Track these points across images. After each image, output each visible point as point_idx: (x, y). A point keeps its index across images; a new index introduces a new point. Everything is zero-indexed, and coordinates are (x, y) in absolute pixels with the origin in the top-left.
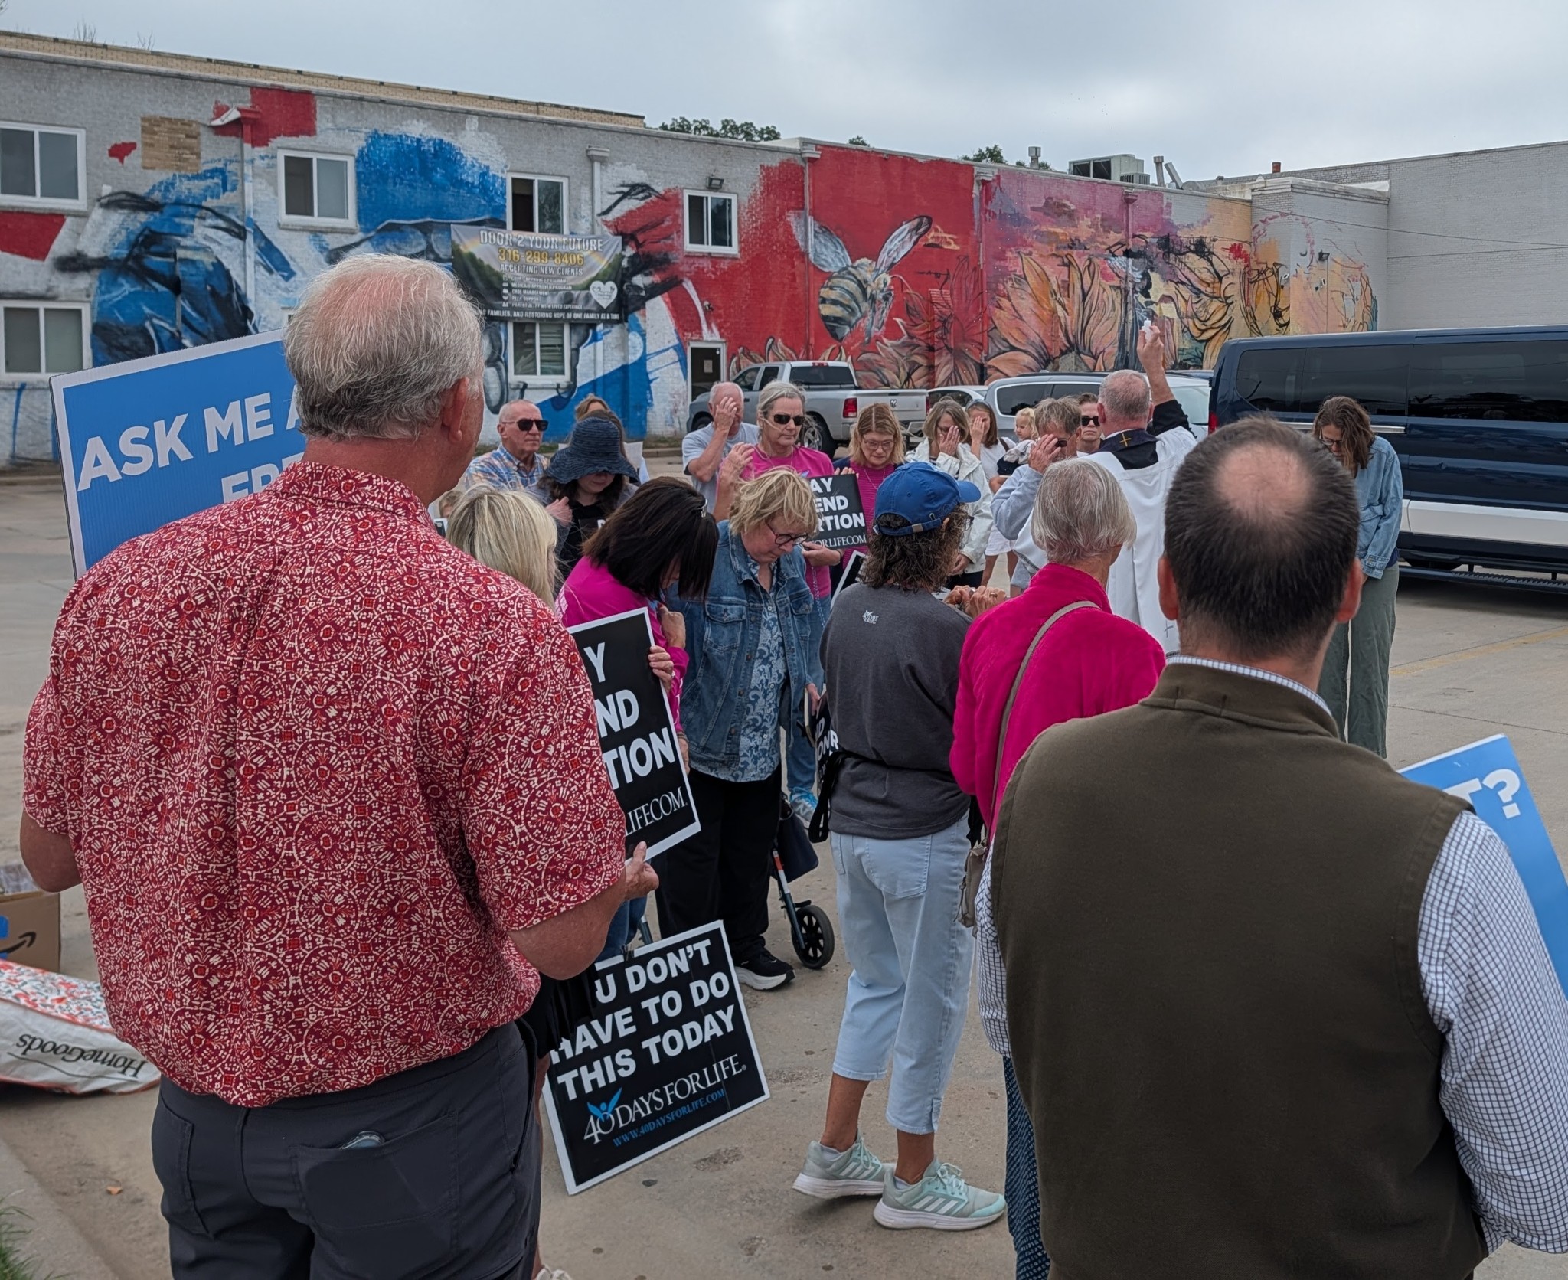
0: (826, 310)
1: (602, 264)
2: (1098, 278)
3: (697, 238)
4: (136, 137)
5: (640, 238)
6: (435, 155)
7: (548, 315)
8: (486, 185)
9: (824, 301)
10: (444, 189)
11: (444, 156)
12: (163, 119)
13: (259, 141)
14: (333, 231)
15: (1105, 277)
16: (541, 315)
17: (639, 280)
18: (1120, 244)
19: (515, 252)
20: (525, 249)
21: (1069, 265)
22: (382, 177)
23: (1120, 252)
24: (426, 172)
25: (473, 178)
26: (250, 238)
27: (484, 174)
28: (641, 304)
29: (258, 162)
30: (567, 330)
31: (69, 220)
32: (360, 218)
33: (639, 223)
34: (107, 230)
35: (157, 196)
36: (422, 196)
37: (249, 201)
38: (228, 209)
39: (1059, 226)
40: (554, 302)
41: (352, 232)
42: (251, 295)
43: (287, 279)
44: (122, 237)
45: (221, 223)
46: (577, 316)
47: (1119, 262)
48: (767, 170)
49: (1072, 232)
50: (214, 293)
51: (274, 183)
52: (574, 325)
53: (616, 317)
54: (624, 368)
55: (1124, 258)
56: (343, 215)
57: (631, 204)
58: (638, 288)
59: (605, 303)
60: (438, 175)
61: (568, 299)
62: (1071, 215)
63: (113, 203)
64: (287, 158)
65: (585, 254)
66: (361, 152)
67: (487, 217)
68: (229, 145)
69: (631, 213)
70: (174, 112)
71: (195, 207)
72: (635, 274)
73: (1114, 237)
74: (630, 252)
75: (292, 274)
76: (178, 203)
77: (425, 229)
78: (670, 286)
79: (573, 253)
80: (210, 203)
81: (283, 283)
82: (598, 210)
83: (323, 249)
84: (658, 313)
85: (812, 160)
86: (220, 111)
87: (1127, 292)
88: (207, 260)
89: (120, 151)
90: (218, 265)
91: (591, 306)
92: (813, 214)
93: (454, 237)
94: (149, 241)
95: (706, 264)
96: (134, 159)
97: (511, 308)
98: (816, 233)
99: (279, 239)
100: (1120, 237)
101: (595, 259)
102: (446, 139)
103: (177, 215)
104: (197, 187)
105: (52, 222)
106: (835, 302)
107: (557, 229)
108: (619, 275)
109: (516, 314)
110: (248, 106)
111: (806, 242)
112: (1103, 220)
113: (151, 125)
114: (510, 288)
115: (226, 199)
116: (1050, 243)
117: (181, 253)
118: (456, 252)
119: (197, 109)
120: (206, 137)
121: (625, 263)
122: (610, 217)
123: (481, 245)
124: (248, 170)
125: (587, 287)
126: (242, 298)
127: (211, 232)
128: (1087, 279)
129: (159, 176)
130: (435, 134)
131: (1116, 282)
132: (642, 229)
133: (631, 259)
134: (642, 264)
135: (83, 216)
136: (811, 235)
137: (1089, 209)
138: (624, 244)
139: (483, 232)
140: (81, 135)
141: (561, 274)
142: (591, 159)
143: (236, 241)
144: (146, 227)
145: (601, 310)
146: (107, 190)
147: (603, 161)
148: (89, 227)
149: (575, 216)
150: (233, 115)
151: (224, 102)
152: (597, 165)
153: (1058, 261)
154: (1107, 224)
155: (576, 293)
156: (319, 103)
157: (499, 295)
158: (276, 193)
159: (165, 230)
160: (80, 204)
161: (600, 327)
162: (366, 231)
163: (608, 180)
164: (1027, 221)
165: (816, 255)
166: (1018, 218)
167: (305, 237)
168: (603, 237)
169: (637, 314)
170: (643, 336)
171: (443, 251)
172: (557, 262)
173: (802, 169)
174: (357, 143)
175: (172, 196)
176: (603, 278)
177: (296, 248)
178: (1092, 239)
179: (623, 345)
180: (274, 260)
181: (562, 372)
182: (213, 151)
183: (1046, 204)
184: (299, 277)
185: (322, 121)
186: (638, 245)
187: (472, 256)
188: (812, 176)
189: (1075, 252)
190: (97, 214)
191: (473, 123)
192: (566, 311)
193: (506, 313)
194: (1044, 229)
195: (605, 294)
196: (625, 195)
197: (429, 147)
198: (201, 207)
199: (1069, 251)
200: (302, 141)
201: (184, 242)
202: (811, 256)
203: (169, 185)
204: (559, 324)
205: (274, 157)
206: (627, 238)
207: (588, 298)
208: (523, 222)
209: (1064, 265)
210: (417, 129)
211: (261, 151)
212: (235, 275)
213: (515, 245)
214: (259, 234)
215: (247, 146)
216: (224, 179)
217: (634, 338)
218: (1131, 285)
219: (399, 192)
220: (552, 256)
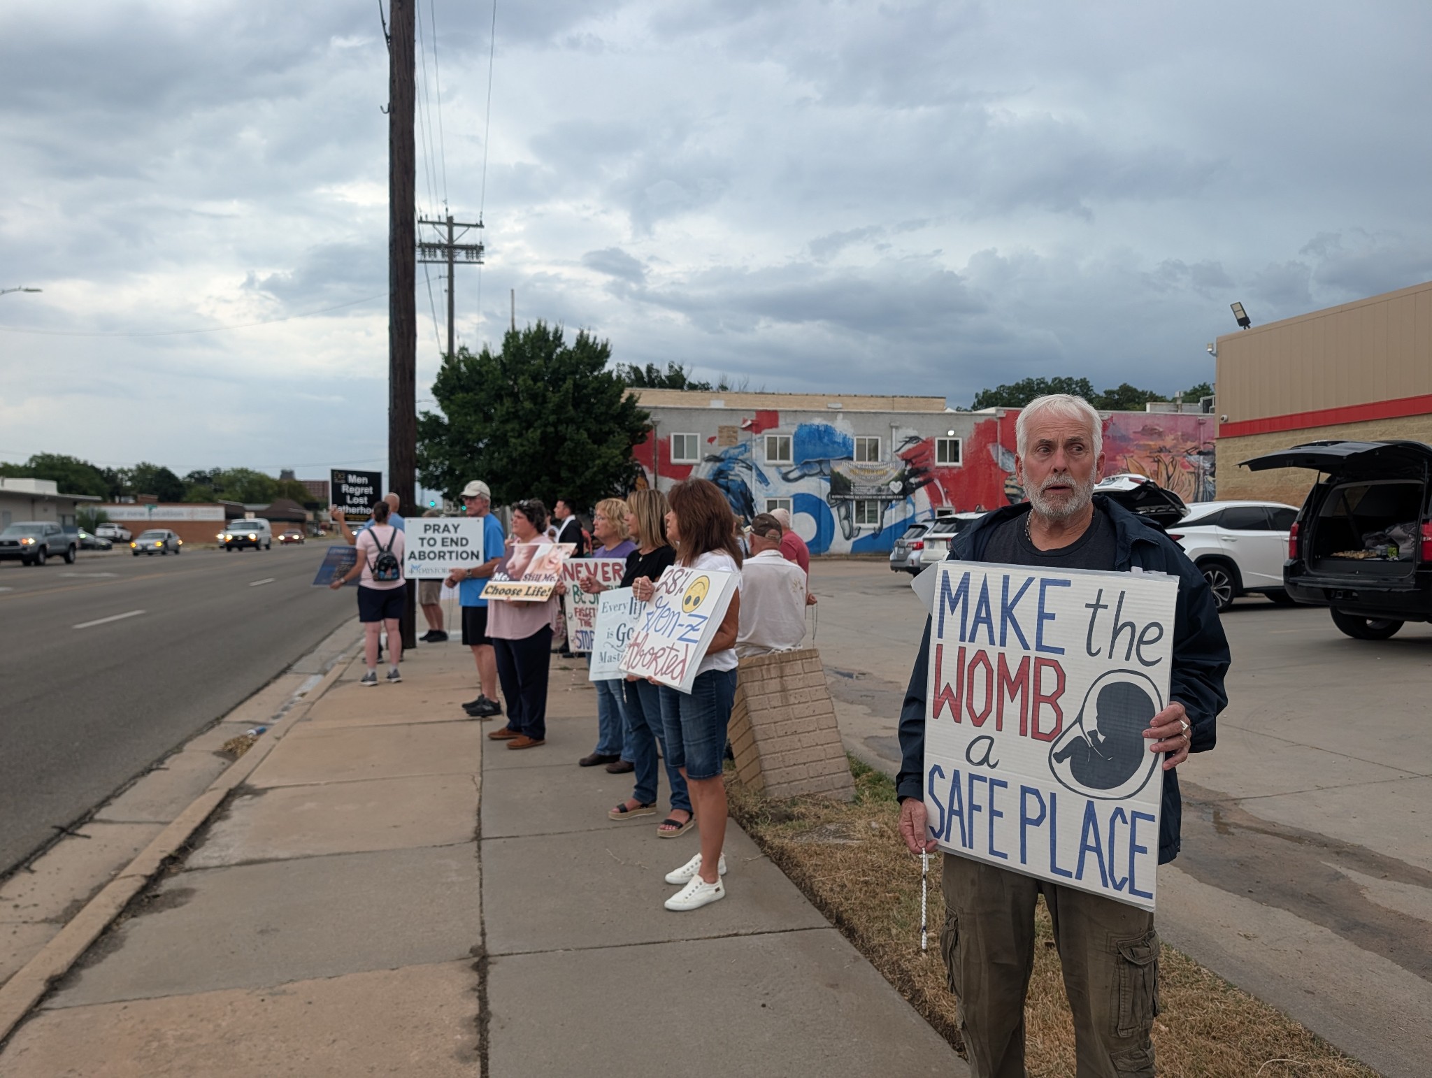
0: (1008, 491)
1: (895, 474)
2: (1179, 468)
3: (942, 459)
4: (716, 434)
5: (914, 461)
6: (825, 431)
7: (870, 497)
8: (846, 443)
9: (1007, 486)
10: (828, 445)
11: (828, 431)
12: (726, 427)
13: (758, 432)
14: (784, 465)
15: (1184, 466)
16: (867, 497)
17: (913, 480)
18: (1195, 448)
19: (857, 471)
20: (861, 469)
21: (1158, 461)
22: (803, 442)
23: (1195, 452)
24: (821, 439)
25: (840, 440)
26: (754, 470)
27: (845, 438)
28: (913, 491)
29: (758, 441)
30: (879, 503)
31: (694, 467)
32: (795, 459)
33: (913, 454)
34: (706, 470)
35: (723, 456)
36: (819, 449)
37: (754, 456)
38: (746, 459)
39: (1152, 441)
40: (873, 492)
41: (791, 466)
42: (753, 492)
43: (767, 485)
44: (711, 472)
45: (744, 465)
46: (884, 497)
47: (1194, 458)
48: (978, 425)
49: (1161, 443)
50: (741, 492)
51: (763, 448)
52: (882, 501)
53: (901, 497)
54: (905, 520)
55: (1198, 456)
56: (788, 458)
57: (910, 446)
58: (912, 484)
59: (896, 491)
60: (826, 440)
61: (880, 490)
62: (1160, 434)
63: (708, 460)
64: (768, 438)
65: (888, 469)
66: (796, 433)
67: (845, 456)
68: (748, 433)
69: (909, 450)
70: (729, 423)
71: (735, 459)
72: (911, 477)
73: (1190, 445)
74: (909, 467)
75: (769, 483)
76: (730, 458)
77: (820, 463)
78: (927, 482)
79: (881, 470)
80: (740, 457)
81: (765, 487)
82: (894, 450)
83: (780, 473)
84: (922, 495)
85: (1001, 418)
86: (745, 421)
87: (1199, 475)
88: (739, 479)
89: (711, 440)
90: (743, 481)
91: (890, 493)
92: (1003, 445)
93: (831, 465)
94: (720, 473)
95: (946, 471)
96: (716, 442)
97: (855, 495)
98: (1003, 454)
99: (765, 470)
100: (1194, 444)
101: (892, 471)
102: (829, 424)
103: (730, 463)
104: (736, 451)
105: (689, 467)
106: (1013, 487)
107: (876, 459)
108: (903, 478)
109: (857, 497)
110: (754, 418)
111: (997, 457)
112: (1182, 435)
113: (721, 429)
114: (854, 486)
115: (746, 455)
116: (1146, 450)
117: (730, 477)
118: (832, 471)
119: (737, 422)
120: (740, 432)
121: (906, 473)
122: (900, 453)
123: (842, 468)
124: (754, 444)
125: (888, 484)
126: (751, 494)
127: (741, 469)
128: (1171, 469)
129: (724, 448)
130: (825, 423)
131: (1192, 469)
132: (915, 457)
133: (909, 471)
134: (914, 473)
135: (698, 465)
136: (1000, 454)
137: (1172, 430)
138: (906, 464)
139: (843, 462)
140: (699, 435)
141: (877, 479)
142: (892, 427)
143: (749, 472)
144: (719, 468)
145: (894, 494)
146: (707, 455)
147: (897, 428)
148: (701, 469)
149: (884, 453)
150: (749, 423)
151: (746, 417)
152: (894, 430)
153: (1152, 460)
154: (1186, 437)
155: (883, 487)
156: (780, 415)
157: (849, 489)
158: (764, 452)
159: (725, 468)
160: (698, 461)
161: (894, 502)
162: (796, 465)
163: (899, 436)
164: (1130, 439)
165: (1003, 464)
166: (1124, 438)
167: (774, 469)
168: (896, 462)
169: (911, 496)
170: (914, 505)
171: (827, 471)
172: (875, 474)
173: (996, 423)
174: (794, 429)
175: (728, 456)
176: (896, 480)
177: (772, 474)
178: (1175, 446)
179: (904, 510)
180: (762, 478)
181: (877, 522)
182: (742, 437)
183: (1143, 429)
184: (771, 485)
185: (781, 422)
186: (913, 464)
187: (838, 473)
188: (1002, 426)
189: (1162, 455)
190: (703, 464)
191: (840, 416)
192: (878, 495)
193: (852, 497)
194: (1142, 443)
195: (897, 487)
196: (907, 442)
197: (822, 429)
198: (737, 459)
199: (1158, 454)
200: (774, 430)
201: (732, 473)
202: (1000, 465)
203: (727, 452)
204: (876, 501)
205: (763, 438)
206: (908, 461)
207: (889, 489)
208: (861, 458)
209: (1155, 461)
210: (818, 421)
211: (759, 435)
212: (749, 485)
213: (857, 467)
214: (757, 469)
215: (754, 434)
216: (746, 448)
217: (910, 507)
218: (1202, 471)
219: (810, 448)
220: (873, 471)
